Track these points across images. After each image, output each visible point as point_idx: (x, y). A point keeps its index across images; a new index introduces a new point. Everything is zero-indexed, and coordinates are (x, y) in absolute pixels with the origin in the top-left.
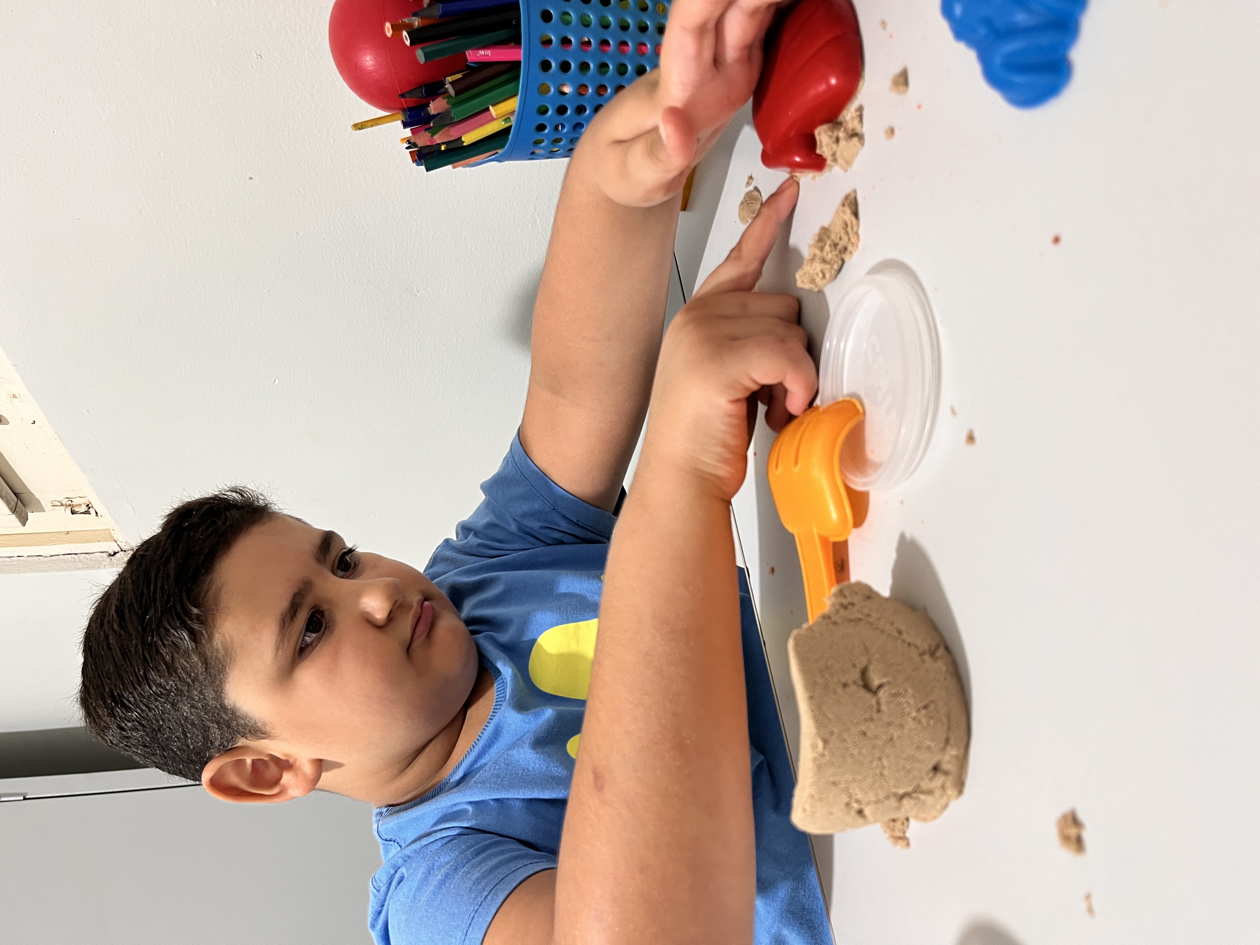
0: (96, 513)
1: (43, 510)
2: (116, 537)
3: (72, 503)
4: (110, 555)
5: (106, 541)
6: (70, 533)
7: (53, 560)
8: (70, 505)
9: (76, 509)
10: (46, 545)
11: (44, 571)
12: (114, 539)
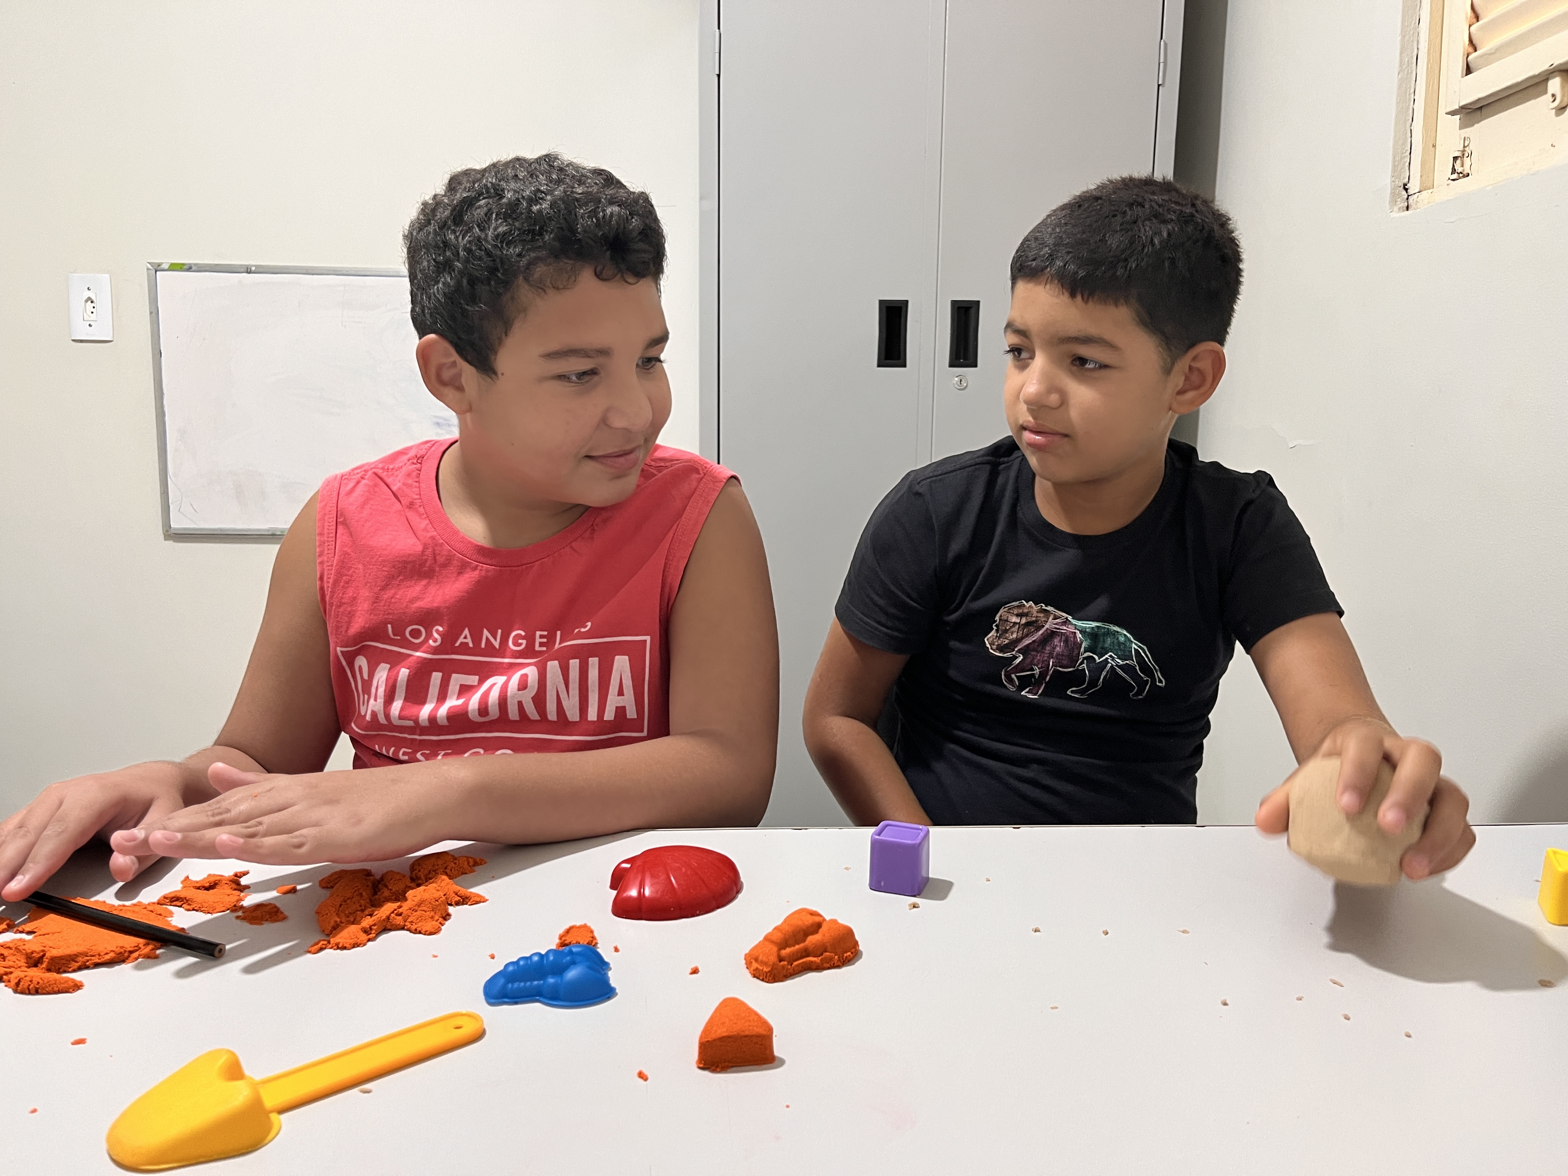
0: (1453, 180)
1: (1462, 127)
2: (1423, 193)
3: (1465, 157)
4: (1405, 185)
5: (1421, 183)
6: (1434, 148)
7: (1406, 133)
8: (1463, 155)
9: (1459, 162)
10: (1423, 127)
11: (1396, 125)
12: (1422, 191)
